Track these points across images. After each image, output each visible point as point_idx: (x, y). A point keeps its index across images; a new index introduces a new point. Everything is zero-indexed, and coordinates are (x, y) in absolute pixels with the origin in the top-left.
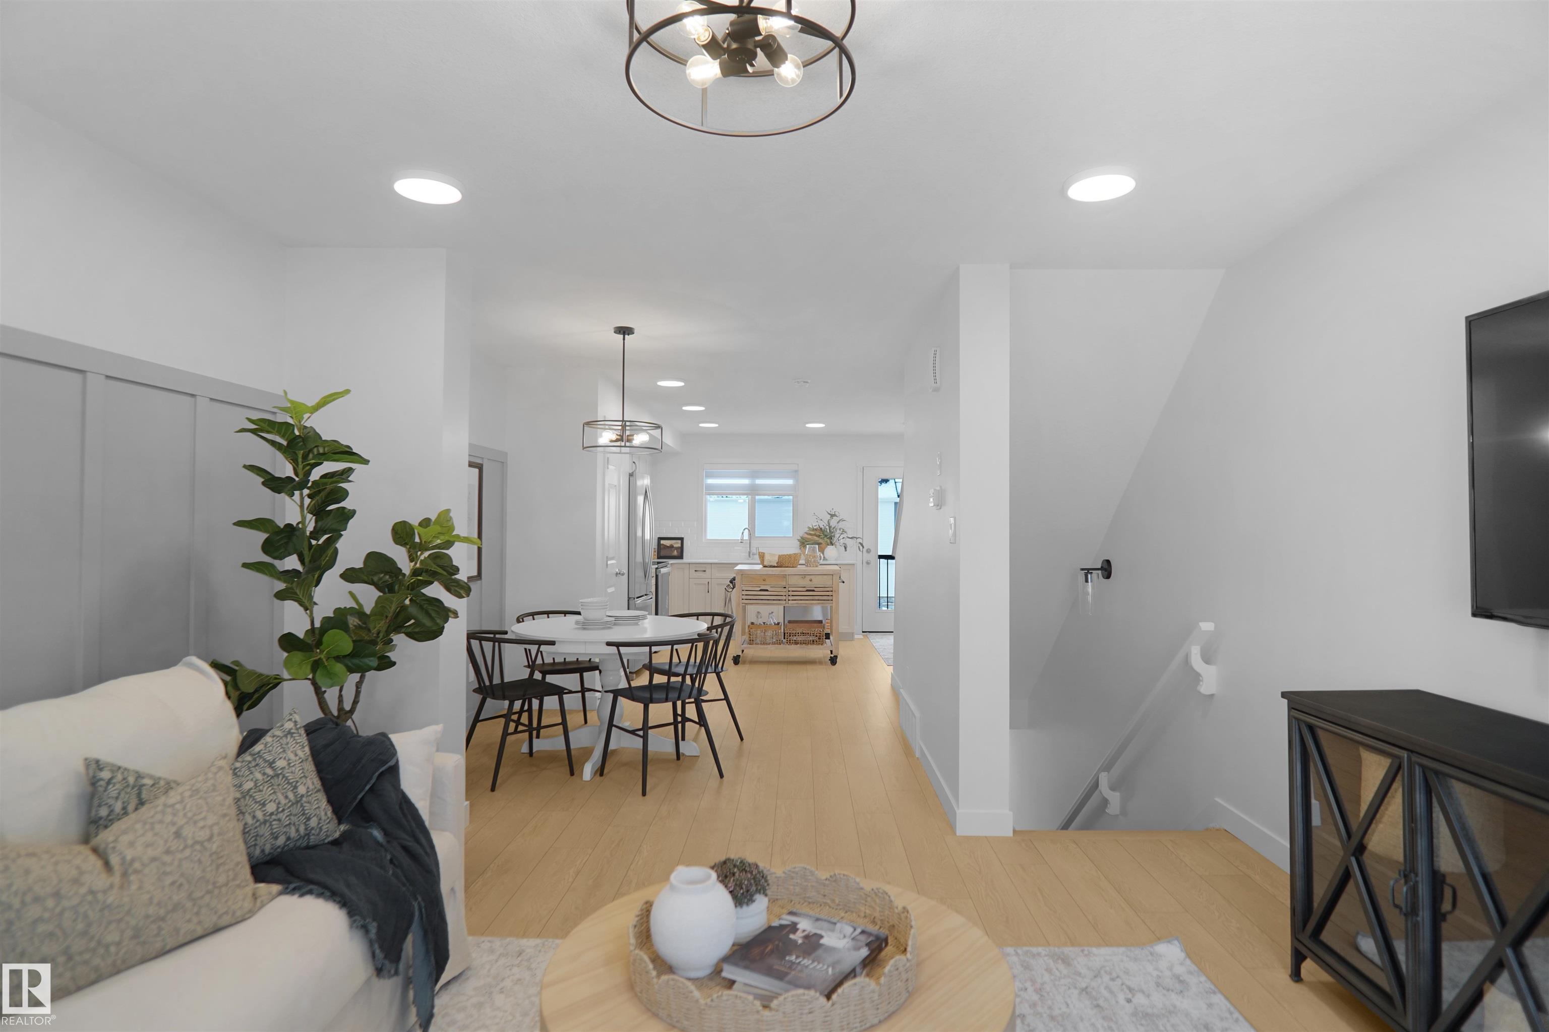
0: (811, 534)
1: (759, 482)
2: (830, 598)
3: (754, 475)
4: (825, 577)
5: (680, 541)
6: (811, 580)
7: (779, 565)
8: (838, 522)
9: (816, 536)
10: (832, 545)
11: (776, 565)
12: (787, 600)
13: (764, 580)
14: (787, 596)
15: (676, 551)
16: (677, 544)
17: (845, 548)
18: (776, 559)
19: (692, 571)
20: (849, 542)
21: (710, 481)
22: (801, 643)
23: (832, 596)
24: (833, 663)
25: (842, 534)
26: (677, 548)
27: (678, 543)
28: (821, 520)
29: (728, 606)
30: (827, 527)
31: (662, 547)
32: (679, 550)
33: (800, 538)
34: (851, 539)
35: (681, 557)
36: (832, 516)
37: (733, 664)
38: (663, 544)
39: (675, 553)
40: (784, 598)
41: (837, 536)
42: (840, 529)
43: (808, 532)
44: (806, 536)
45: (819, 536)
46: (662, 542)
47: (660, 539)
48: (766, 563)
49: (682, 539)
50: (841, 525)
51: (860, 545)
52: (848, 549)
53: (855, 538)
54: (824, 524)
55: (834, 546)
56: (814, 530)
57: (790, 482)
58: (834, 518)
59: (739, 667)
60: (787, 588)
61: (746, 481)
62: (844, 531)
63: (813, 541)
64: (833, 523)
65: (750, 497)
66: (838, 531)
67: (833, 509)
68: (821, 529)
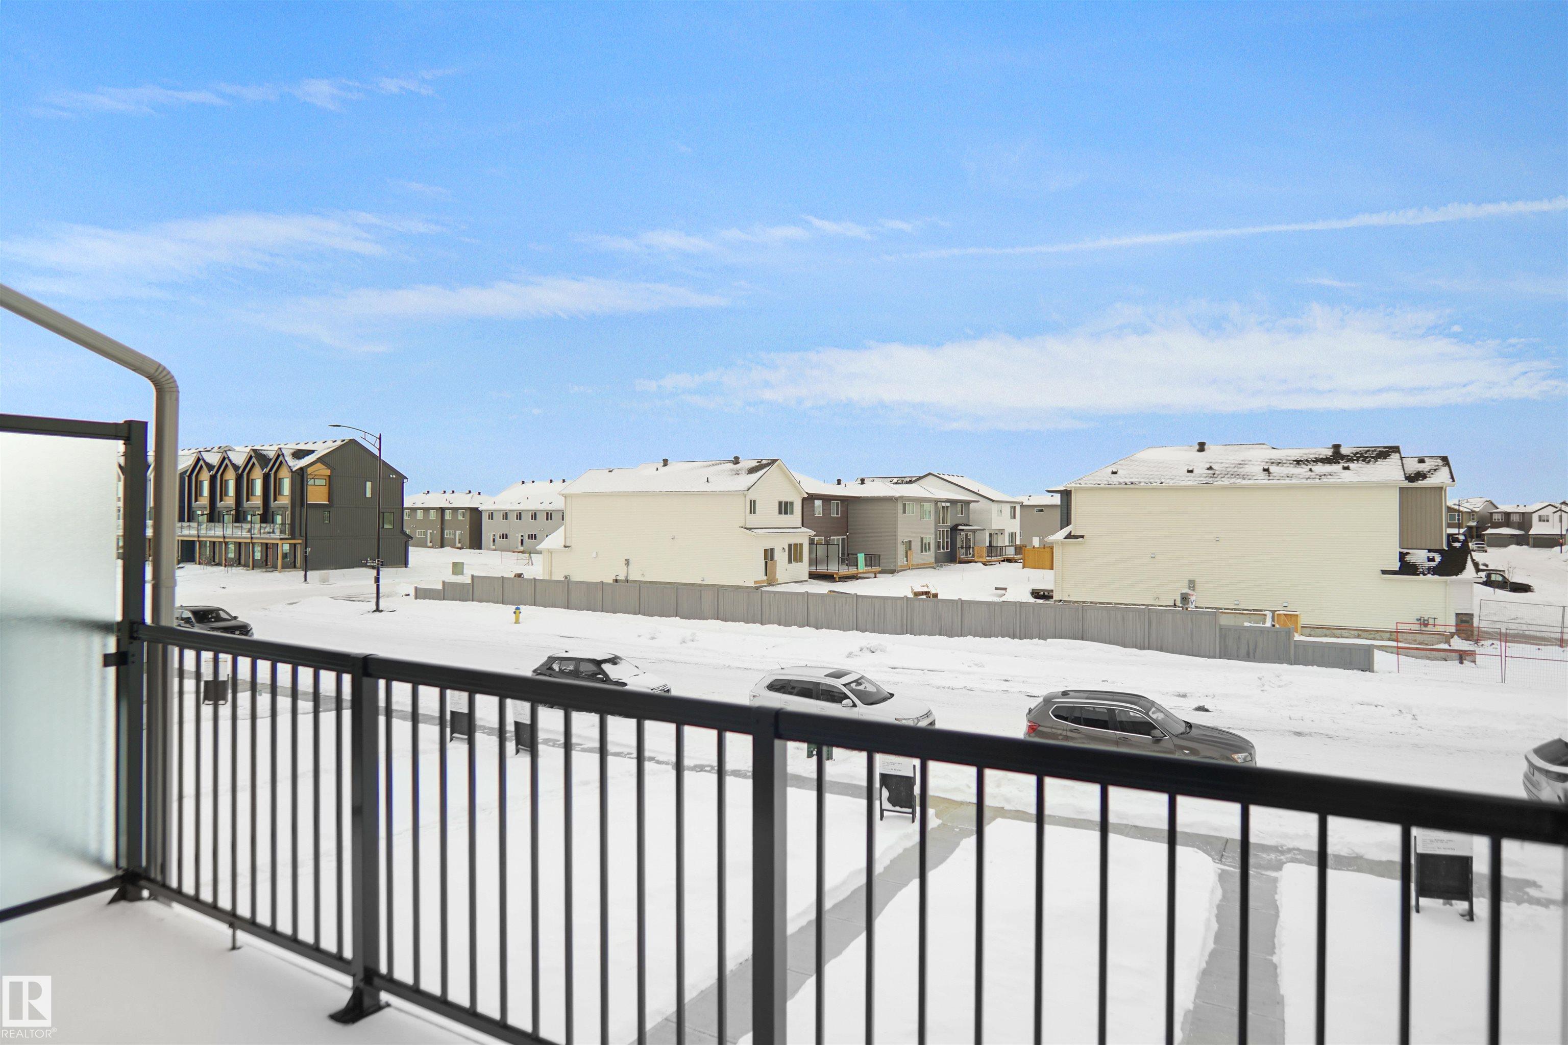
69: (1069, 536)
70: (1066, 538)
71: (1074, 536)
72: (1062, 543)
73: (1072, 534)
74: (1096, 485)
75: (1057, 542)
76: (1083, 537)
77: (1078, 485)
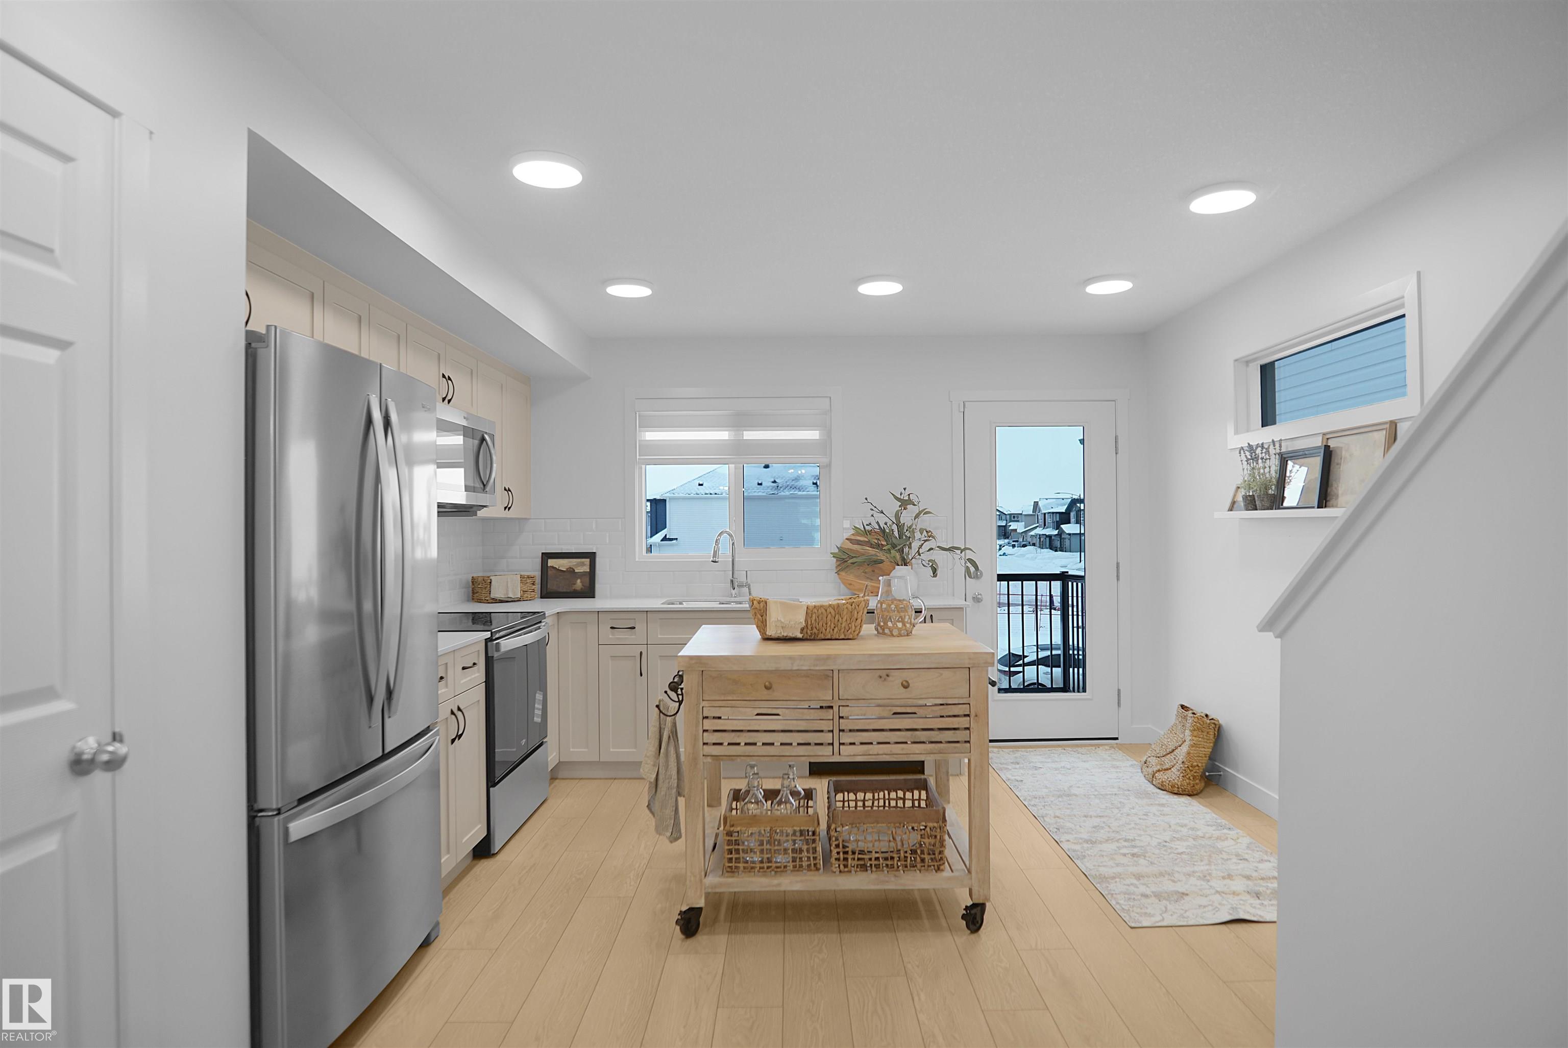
0: (858, 543)
1: (750, 435)
2: (961, 736)
3: (740, 421)
4: (946, 673)
5: (587, 561)
6: (906, 686)
7: (810, 635)
8: (917, 516)
9: (872, 546)
10: (906, 565)
11: (800, 636)
12: (836, 744)
13: (767, 688)
14: (836, 732)
15: (579, 581)
16: (582, 567)
17: (935, 571)
18: (801, 619)
19: (605, 629)
20: (940, 557)
21: (651, 436)
22: (877, 866)
23: (968, 729)
24: (974, 923)
25: (925, 541)
26: (583, 574)
27: (583, 564)
28: (882, 512)
29: (667, 750)
30: (895, 527)
31: (550, 572)
32: (587, 580)
33: (836, 551)
34: (947, 553)
35: (589, 592)
36: (905, 503)
37: (682, 936)
38: (552, 567)
39: (579, 584)
40: (828, 738)
41: (915, 545)
42: (921, 531)
43: (853, 537)
44: (849, 545)
45: (879, 546)
46: (551, 562)
47: (546, 556)
48: (771, 632)
49: (591, 556)
50: (925, 522)
51: (969, 564)
52: (938, 572)
53: (958, 548)
54: (887, 520)
55: (909, 567)
56: (866, 533)
57: (813, 435)
58: (908, 506)
59: (702, 939)
60: (836, 709)
61: (723, 435)
62: (930, 536)
63: (864, 557)
64: (907, 518)
65: (732, 466)
66: (917, 535)
67: (905, 489)
68: (883, 531)
69: (665, 539)
70: (662, 540)
71: (668, 538)
72: (660, 545)
73: (667, 537)
74: (687, 495)
75: (655, 544)
76: (677, 539)
77: (672, 495)
